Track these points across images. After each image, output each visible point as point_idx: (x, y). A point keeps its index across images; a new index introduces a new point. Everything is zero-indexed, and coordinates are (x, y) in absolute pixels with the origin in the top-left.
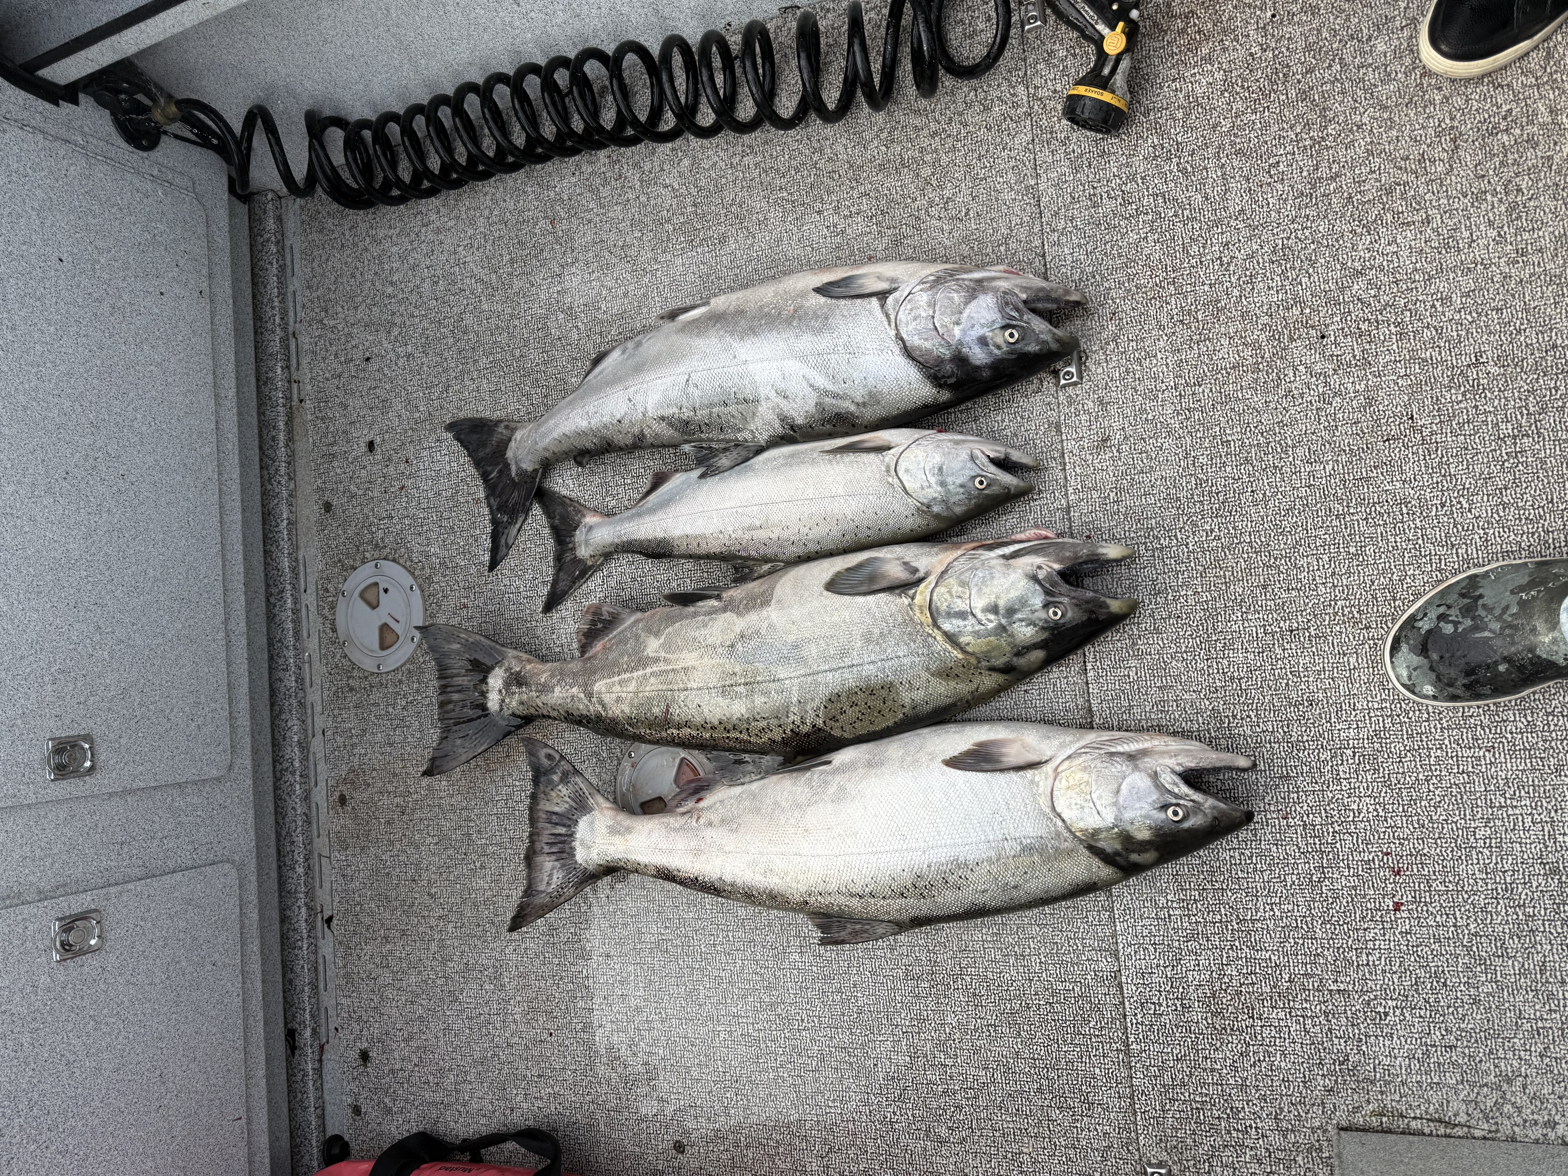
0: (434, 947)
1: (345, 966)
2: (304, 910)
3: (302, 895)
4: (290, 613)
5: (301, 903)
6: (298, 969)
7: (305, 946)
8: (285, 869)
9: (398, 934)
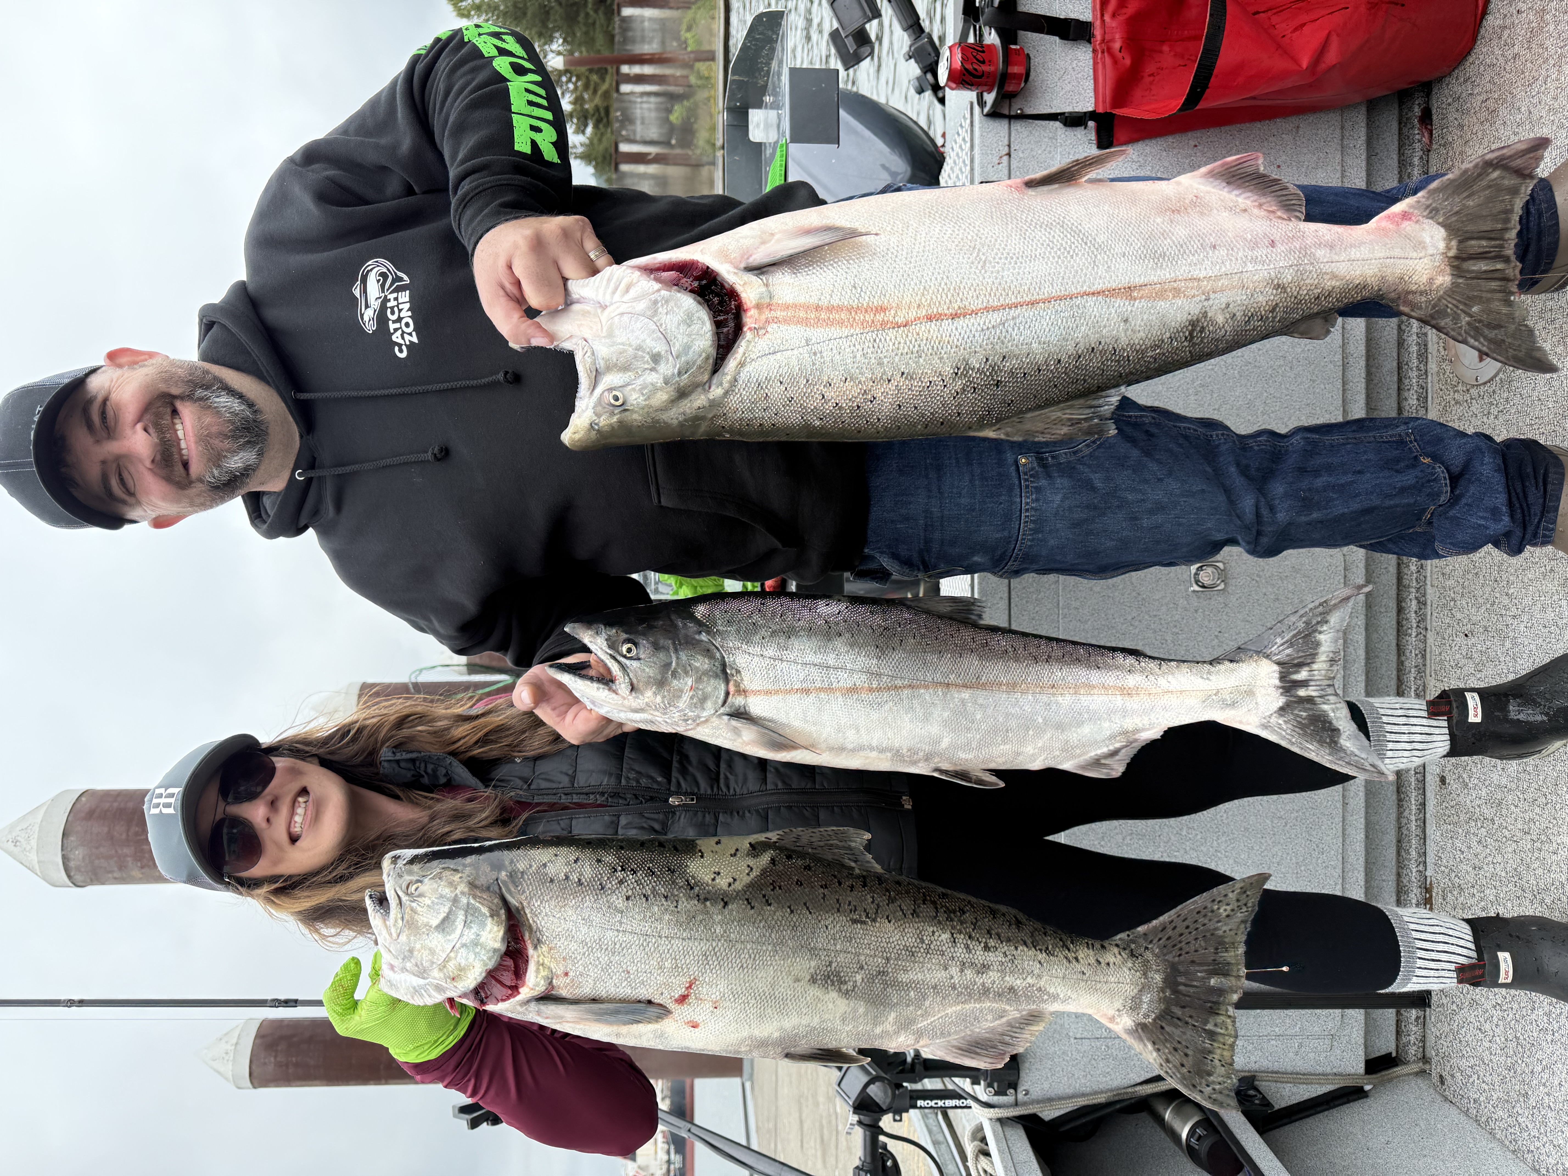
0: (1508, 644)
1: (1440, 654)
2: (1414, 602)
3: (1414, 590)
4: (1415, 337)
5: (1412, 596)
6: (1407, 653)
7: (1414, 634)
8: (1403, 566)
9: (1481, 630)
